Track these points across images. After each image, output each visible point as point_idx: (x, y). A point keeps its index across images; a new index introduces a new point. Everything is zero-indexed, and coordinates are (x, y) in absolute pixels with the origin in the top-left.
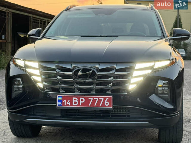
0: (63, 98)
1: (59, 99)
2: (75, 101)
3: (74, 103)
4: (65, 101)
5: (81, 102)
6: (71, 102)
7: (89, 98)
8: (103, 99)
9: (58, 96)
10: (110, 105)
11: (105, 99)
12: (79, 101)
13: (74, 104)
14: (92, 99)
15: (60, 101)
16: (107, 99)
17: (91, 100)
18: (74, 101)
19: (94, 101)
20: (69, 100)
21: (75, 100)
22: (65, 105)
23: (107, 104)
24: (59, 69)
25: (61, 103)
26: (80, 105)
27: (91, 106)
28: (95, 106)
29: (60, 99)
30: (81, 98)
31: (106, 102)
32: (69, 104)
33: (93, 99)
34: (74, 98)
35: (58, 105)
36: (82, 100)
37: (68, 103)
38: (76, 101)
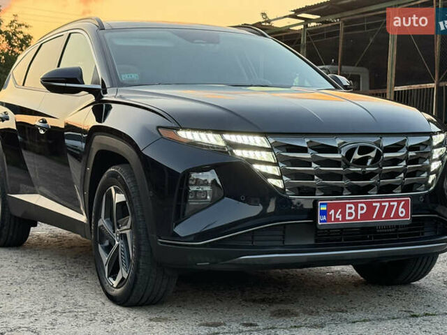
0: (330, 207)
1: (322, 209)
2: (350, 211)
3: (349, 216)
4: (332, 212)
5: (360, 212)
6: (343, 213)
7: (374, 204)
8: (396, 204)
9: (321, 204)
10: (406, 216)
11: (399, 203)
12: (356, 210)
13: (347, 218)
14: (378, 204)
15: (323, 213)
16: (403, 203)
17: (376, 206)
18: (348, 211)
19: (382, 208)
20: (340, 210)
21: (350, 208)
22: (333, 220)
23: (402, 212)
24: (312, 148)
25: (324, 218)
26: (359, 218)
27: (376, 218)
28: (383, 218)
29: (324, 208)
30: (360, 205)
31: (401, 209)
32: (340, 217)
33: (381, 204)
34: (348, 206)
35: (321, 221)
36: (362, 208)
37: (337, 217)
38: (352, 211)
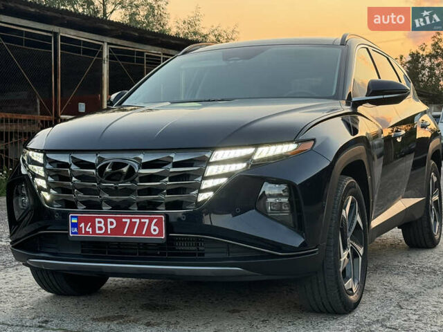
0: (80, 220)
1: (73, 221)
2: (100, 225)
3: (99, 230)
4: (82, 225)
5: (109, 227)
6: (93, 226)
7: (124, 220)
8: (147, 221)
9: (71, 216)
10: (160, 233)
11: (151, 221)
12: (106, 225)
13: (97, 232)
14: (128, 221)
15: (74, 225)
16: (155, 220)
17: (126, 222)
18: (97, 225)
19: (132, 225)
20: (90, 224)
21: (100, 222)
22: (83, 232)
23: (155, 230)
24: (75, 164)
25: (76, 230)
26: (109, 232)
27: (127, 234)
28: (134, 235)
29: (75, 221)
30: (109, 220)
31: (153, 227)
32: (90, 230)
33: (131, 221)
34: (97, 220)
35: (72, 233)
36: (112, 223)
37: (87, 230)
38: (102, 225)
